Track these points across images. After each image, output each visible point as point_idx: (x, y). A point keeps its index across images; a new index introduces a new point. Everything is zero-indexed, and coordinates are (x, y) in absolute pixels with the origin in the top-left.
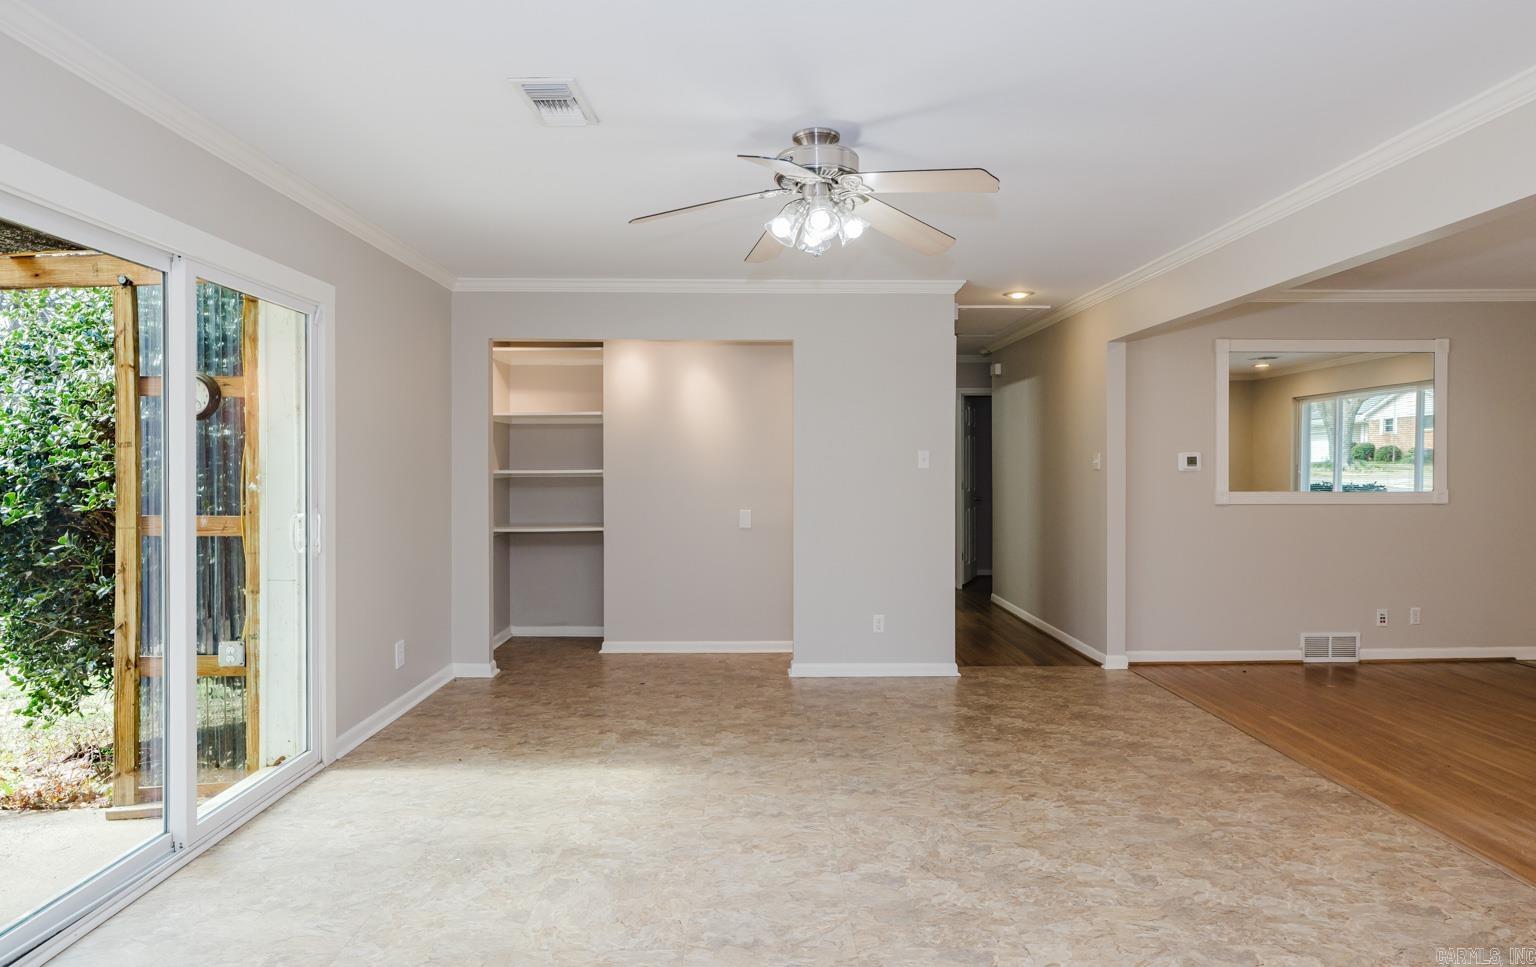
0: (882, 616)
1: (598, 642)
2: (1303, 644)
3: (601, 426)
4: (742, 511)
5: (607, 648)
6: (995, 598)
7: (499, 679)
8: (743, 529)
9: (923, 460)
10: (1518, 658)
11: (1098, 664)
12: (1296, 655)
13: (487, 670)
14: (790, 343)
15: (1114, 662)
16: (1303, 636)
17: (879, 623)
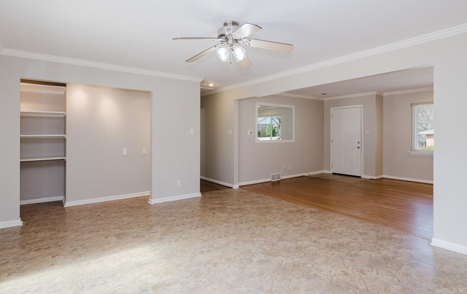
0: (180, 181)
2: (271, 177)
3: (65, 118)
4: (123, 149)
5: (67, 205)
8: (124, 155)
9: (192, 132)
10: (305, 175)
11: (232, 188)
12: (269, 180)
13: (18, 223)
14: (149, 93)
15: (236, 187)
16: (271, 175)
17: (179, 183)
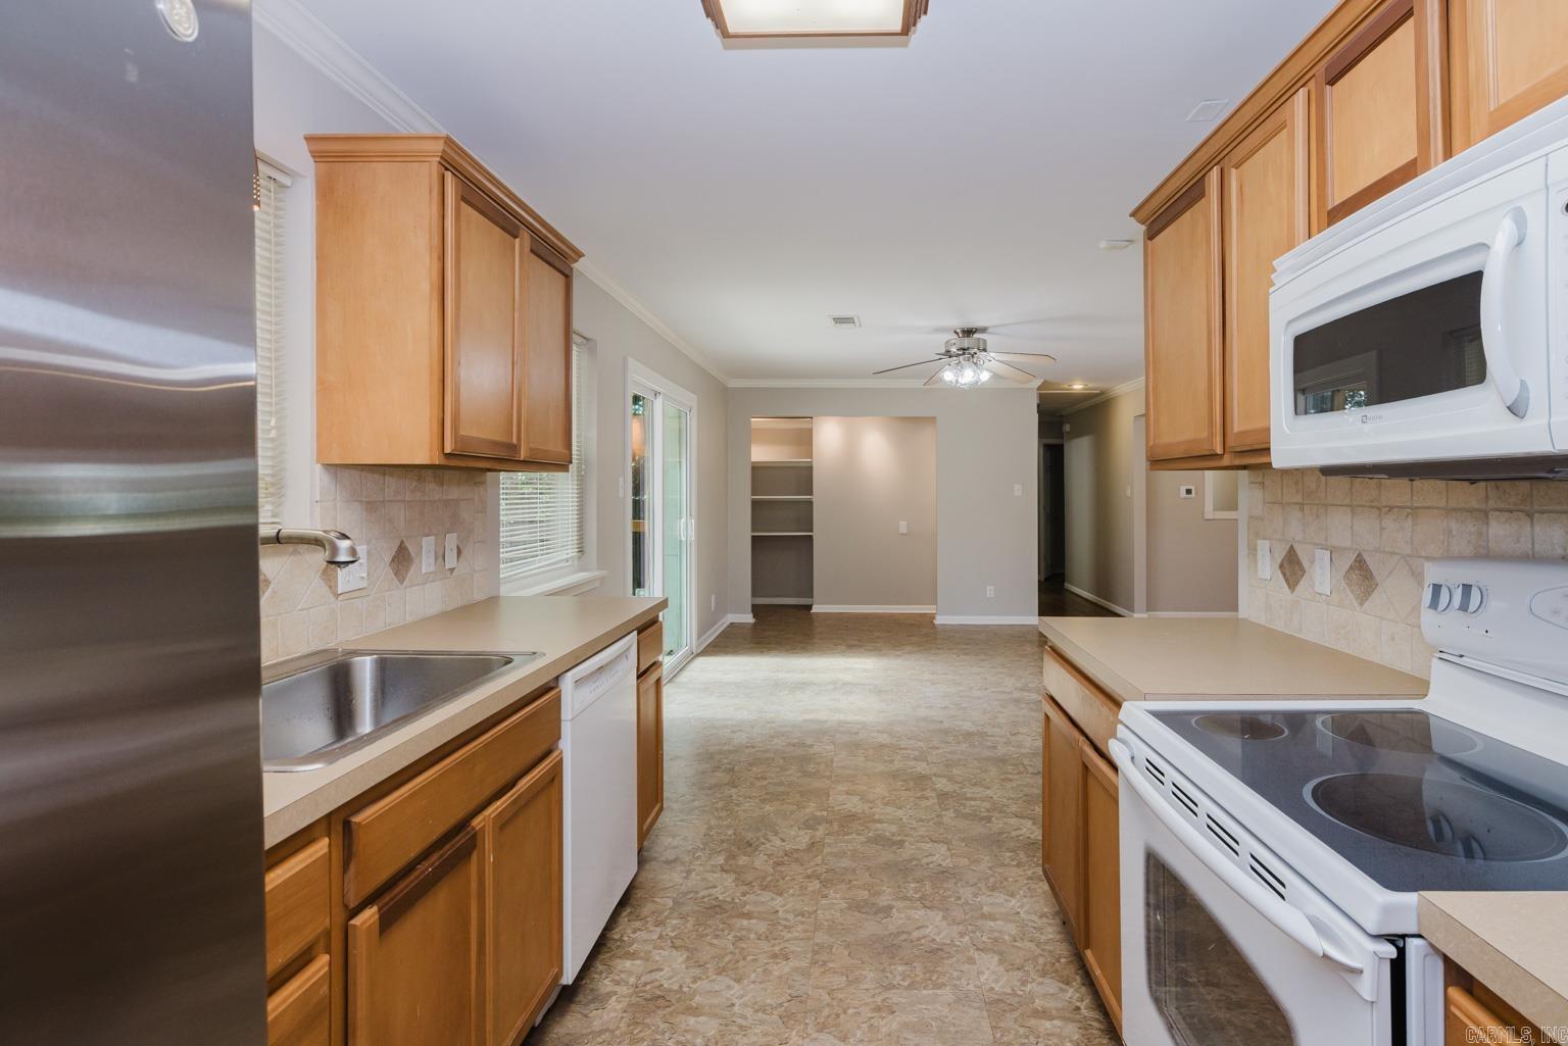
0: (992, 587)
1: (810, 607)
3: (811, 467)
4: (901, 522)
5: (815, 609)
6: (1067, 585)
7: (755, 624)
8: (902, 534)
9: (1018, 490)
13: (749, 619)
17: (990, 591)
